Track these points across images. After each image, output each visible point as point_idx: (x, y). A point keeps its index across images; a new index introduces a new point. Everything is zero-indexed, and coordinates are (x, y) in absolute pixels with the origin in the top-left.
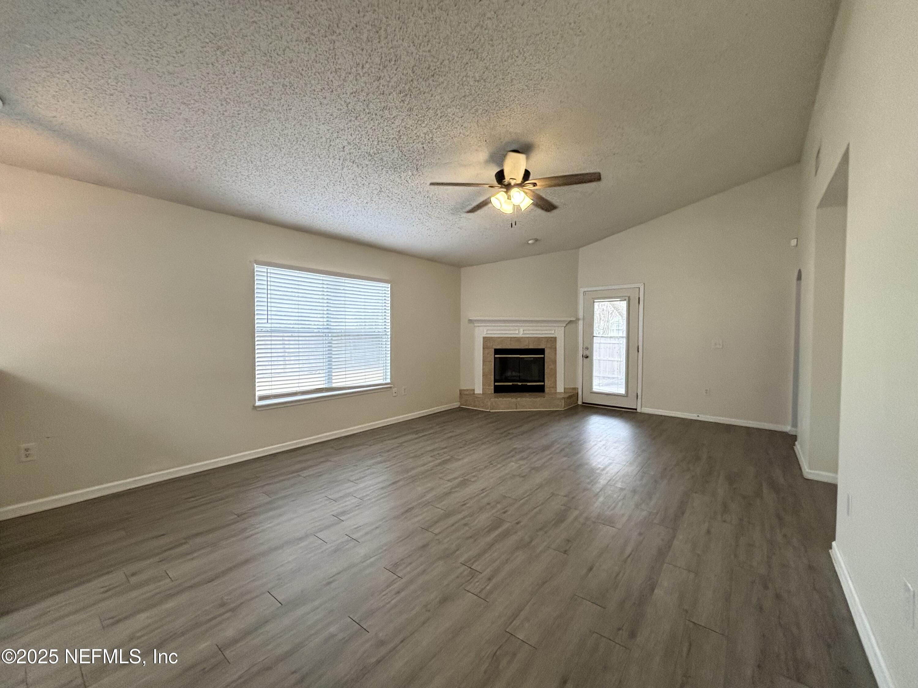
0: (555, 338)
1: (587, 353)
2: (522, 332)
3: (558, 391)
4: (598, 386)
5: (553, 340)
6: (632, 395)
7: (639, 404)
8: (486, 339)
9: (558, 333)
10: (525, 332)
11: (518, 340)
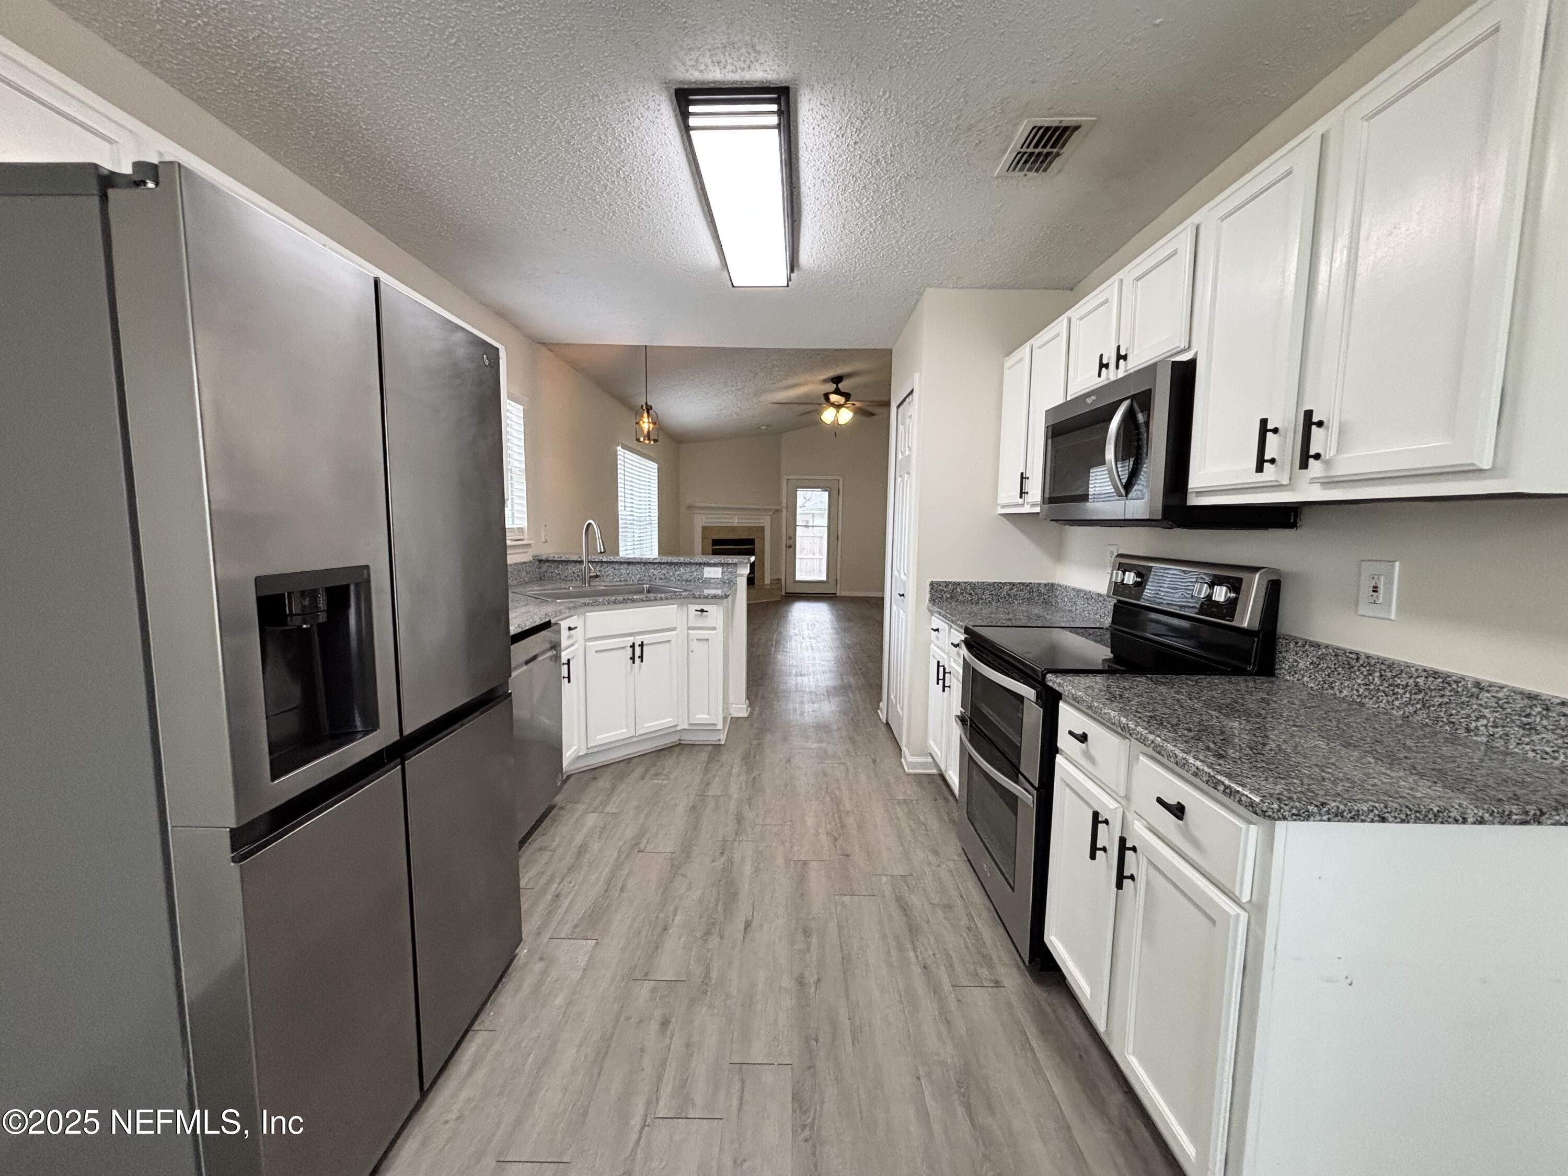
0: (763, 527)
1: (791, 542)
2: (736, 521)
3: (766, 583)
4: (801, 575)
5: (761, 529)
6: (832, 581)
7: (838, 589)
8: (705, 529)
9: (765, 521)
10: (741, 521)
11: (733, 529)
